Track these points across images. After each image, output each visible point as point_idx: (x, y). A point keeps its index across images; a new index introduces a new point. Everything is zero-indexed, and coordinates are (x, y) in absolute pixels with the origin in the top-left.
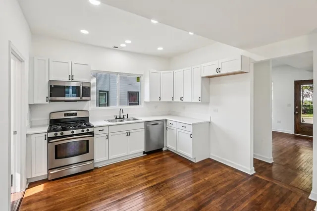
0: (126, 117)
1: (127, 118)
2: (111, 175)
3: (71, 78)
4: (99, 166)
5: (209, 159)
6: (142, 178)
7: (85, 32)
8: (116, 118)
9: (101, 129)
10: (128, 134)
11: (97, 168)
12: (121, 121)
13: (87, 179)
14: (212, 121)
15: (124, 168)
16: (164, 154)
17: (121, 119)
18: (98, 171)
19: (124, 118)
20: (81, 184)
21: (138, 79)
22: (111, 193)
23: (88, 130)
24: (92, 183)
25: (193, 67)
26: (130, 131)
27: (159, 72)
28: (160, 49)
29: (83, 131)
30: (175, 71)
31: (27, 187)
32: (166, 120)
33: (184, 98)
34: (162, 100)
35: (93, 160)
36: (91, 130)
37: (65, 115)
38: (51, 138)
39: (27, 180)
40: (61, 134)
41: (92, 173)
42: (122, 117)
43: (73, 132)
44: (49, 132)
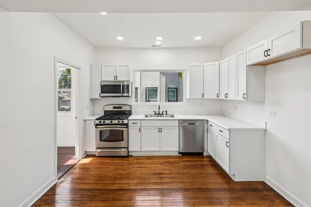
0: (165, 113)
2: (136, 166)
3: (116, 77)
4: (134, 154)
5: (263, 183)
6: (158, 178)
7: (120, 38)
8: (155, 114)
9: (135, 122)
10: (160, 130)
11: (132, 156)
12: (158, 116)
13: (119, 163)
14: (268, 128)
15: (152, 162)
16: (205, 159)
18: (131, 159)
19: (163, 114)
20: (112, 165)
21: (180, 75)
22: (123, 181)
24: (119, 168)
25: (238, 54)
26: (162, 128)
27: (202, 65)
28: (198, 38)
29: (119, 122)
30: (221, 62)
31: (84, 157)
32: (207, 121)
33: (229, 94)
34: (205, 97)
35: (128, 148)
36: (125, 122)
37: (114, 108)
38: (97, 125)
39: (86, 152)
40: (104, 122)
41: (125, 159)
42: (161, 113)
43: (111, 122)
44: (96, 119)
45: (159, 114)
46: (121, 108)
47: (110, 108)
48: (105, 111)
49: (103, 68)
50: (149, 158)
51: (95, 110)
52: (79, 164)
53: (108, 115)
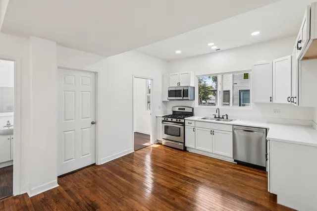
0: (225, 117)
1: (227, 118)
3: (179, 83)
4: (190, 150)
7: (178, 52)
8: (215, 117)
9: (190, 122)
10: (212, 133)
11: (188, 151)
12: (218, 120)
17: (219, 118)
18: (186, 153)
19: (223, 118)
21: (246, 76)
23: (180, 121)
26: (215, 131)
27: (270, 62)
31: (156, 143)
34: (274, 101)
35: (184, 143)
36: (182, 121)
37: (179, 109)
38: (163, 121)
39: (158, 140)
40: (167, 119)
41: (182, 152)
42: (221, 117)
43: (172, 120)
44: (163, 117)
45: (219, 117)
46: (184, 109)
47: (177, 109)
48: (174, 112)
49: (170, 77)
50: (200, 156)
51: (168, 110)
52: (153, 147)
53: (175, 115)
